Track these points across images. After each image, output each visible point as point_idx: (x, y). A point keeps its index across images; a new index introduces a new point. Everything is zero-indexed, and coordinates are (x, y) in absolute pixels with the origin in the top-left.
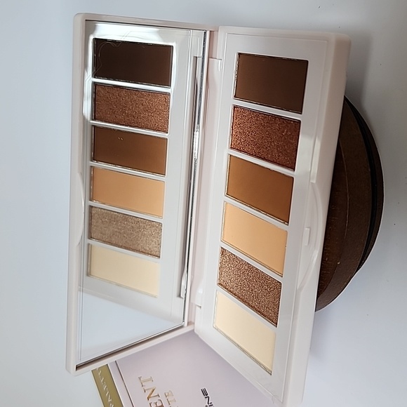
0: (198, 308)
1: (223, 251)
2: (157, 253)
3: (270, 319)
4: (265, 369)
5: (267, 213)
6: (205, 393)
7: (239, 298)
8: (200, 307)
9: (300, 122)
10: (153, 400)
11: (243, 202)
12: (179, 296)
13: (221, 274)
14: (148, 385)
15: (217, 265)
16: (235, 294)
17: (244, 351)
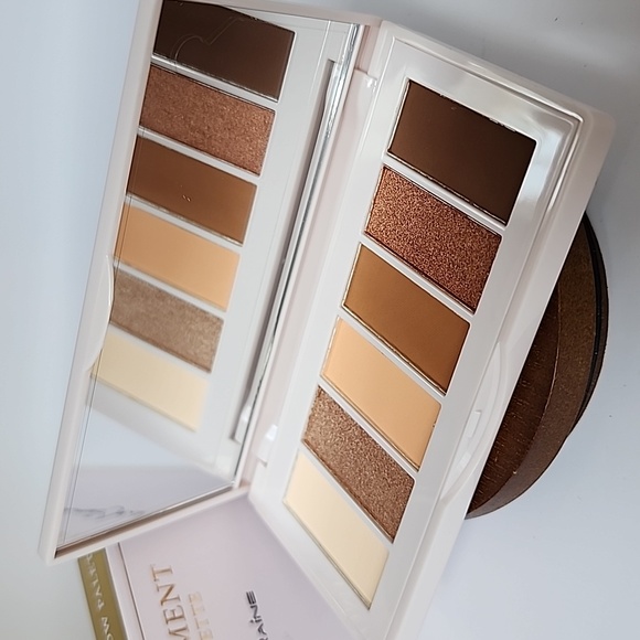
0: (260, 466)
1: (320, 393)
2: (207, 364)
3: (383, 526)
4: (360, 596)
5: (410, 361)
6: (251, 599)
7: (335, 474)
8: (265, 464)
9: (499, 238)
10: (169, 606)
11: (371, 327)
12: (233, 436)
13: (309, 427)
14: (164, 580)
15: (307, 412)
16: (329, 466)
17: (328, 557)
